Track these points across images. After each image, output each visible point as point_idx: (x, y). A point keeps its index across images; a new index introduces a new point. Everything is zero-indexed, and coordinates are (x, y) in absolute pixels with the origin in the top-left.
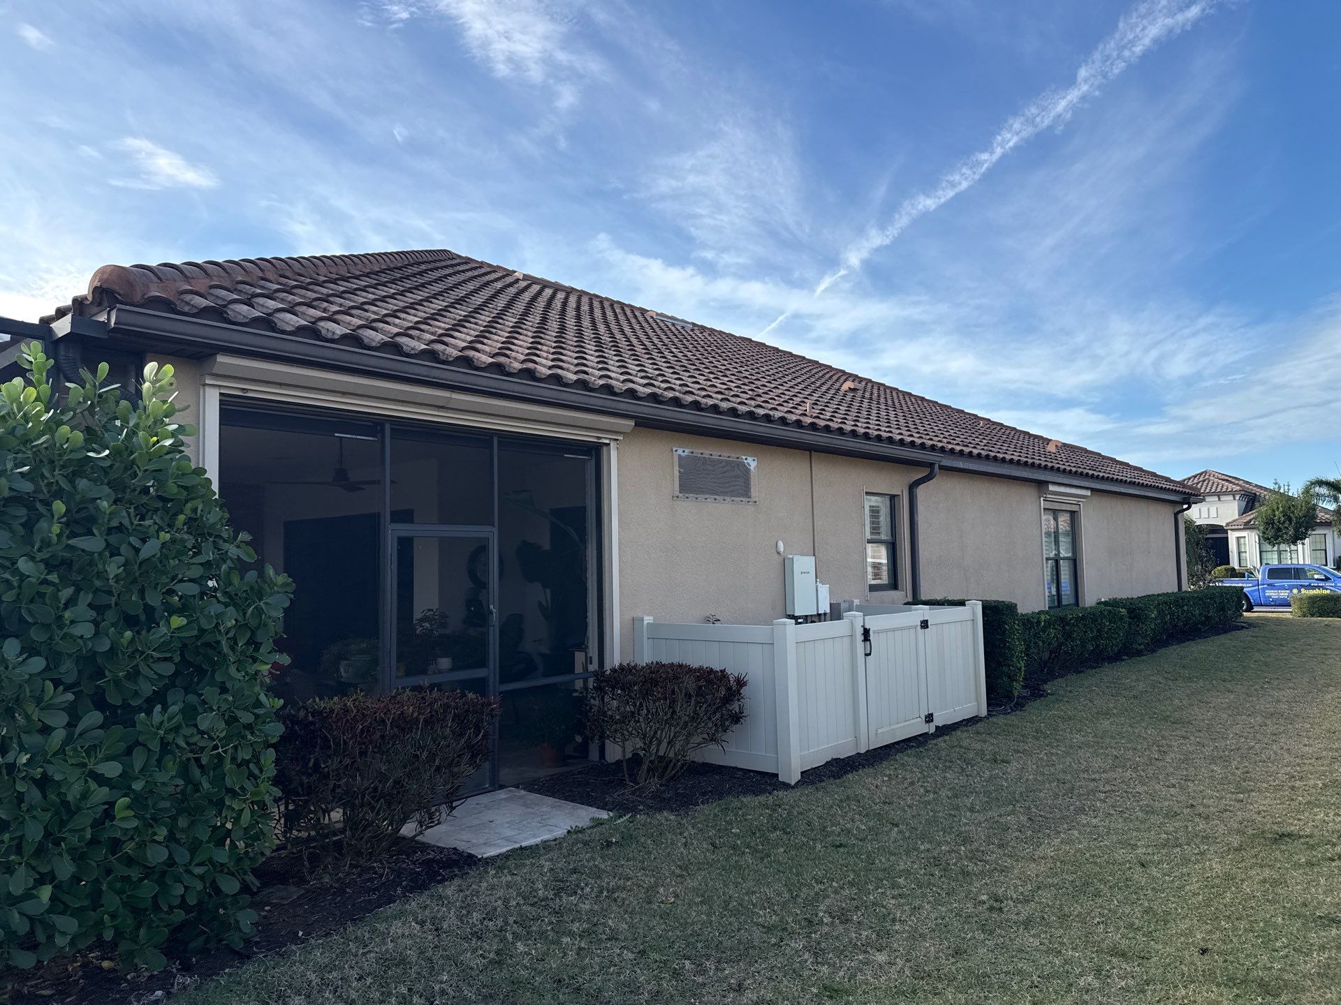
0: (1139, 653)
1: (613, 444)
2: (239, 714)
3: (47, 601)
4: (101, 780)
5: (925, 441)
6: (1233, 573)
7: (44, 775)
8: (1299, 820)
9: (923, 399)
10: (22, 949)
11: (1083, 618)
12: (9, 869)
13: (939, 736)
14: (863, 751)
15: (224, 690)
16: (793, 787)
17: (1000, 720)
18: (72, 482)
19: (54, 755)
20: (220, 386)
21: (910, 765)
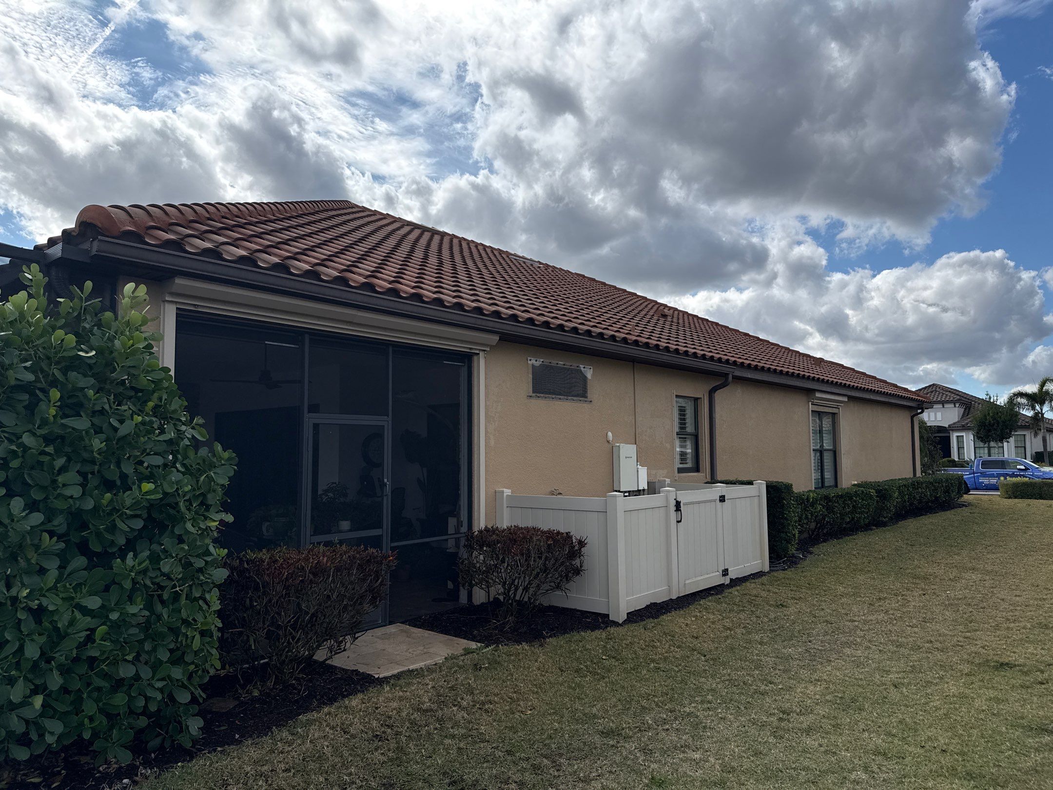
0: (884, 524)
1: (481, 354)
2: (192, 560)
3: (45, 469)
4: (85, 611)
5: (722, 356)
6: (954, 464)
7: (40, 605)
8: (1014, 652)
9: (717, 324)
10: (19, 744)
11: (841, 496)
12: (11, 681)
13: (732, 587)
14: (674, 598)
15: (181, 540)
16: (621, 625)
17: (780, 574)
18: (65, 374)
19: (48, 590)
20: (176, 303)
21: (711, 608)
